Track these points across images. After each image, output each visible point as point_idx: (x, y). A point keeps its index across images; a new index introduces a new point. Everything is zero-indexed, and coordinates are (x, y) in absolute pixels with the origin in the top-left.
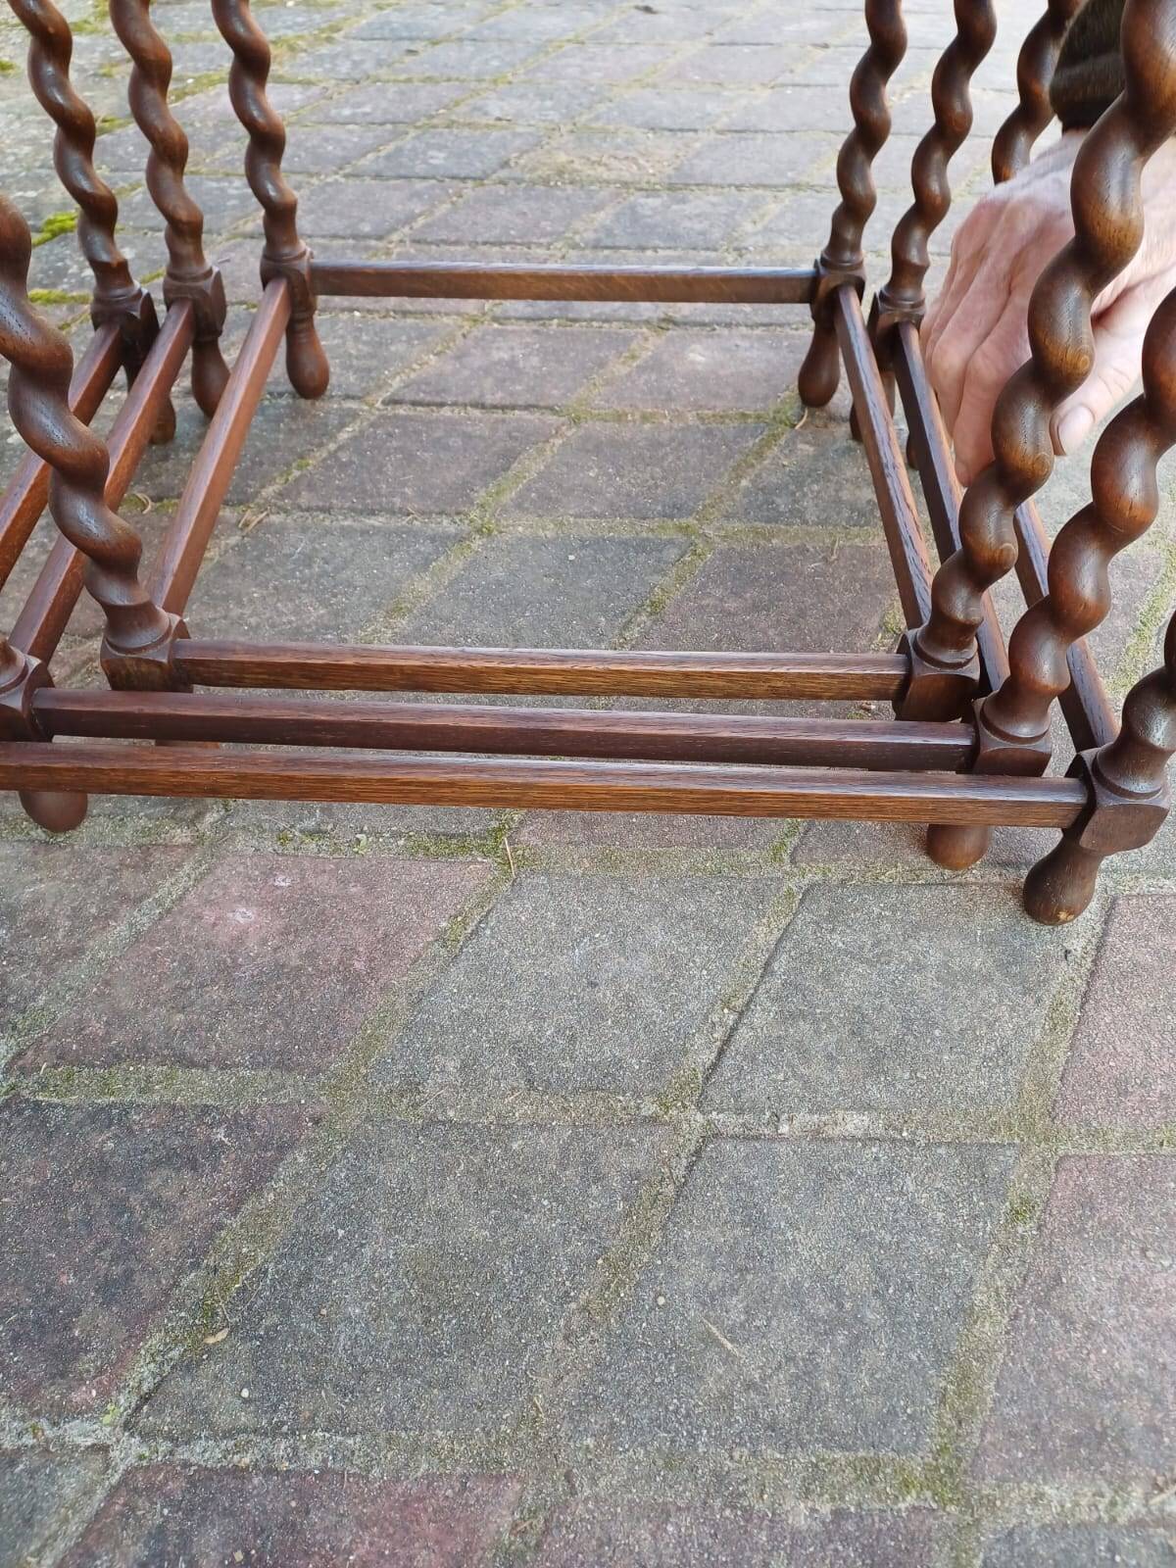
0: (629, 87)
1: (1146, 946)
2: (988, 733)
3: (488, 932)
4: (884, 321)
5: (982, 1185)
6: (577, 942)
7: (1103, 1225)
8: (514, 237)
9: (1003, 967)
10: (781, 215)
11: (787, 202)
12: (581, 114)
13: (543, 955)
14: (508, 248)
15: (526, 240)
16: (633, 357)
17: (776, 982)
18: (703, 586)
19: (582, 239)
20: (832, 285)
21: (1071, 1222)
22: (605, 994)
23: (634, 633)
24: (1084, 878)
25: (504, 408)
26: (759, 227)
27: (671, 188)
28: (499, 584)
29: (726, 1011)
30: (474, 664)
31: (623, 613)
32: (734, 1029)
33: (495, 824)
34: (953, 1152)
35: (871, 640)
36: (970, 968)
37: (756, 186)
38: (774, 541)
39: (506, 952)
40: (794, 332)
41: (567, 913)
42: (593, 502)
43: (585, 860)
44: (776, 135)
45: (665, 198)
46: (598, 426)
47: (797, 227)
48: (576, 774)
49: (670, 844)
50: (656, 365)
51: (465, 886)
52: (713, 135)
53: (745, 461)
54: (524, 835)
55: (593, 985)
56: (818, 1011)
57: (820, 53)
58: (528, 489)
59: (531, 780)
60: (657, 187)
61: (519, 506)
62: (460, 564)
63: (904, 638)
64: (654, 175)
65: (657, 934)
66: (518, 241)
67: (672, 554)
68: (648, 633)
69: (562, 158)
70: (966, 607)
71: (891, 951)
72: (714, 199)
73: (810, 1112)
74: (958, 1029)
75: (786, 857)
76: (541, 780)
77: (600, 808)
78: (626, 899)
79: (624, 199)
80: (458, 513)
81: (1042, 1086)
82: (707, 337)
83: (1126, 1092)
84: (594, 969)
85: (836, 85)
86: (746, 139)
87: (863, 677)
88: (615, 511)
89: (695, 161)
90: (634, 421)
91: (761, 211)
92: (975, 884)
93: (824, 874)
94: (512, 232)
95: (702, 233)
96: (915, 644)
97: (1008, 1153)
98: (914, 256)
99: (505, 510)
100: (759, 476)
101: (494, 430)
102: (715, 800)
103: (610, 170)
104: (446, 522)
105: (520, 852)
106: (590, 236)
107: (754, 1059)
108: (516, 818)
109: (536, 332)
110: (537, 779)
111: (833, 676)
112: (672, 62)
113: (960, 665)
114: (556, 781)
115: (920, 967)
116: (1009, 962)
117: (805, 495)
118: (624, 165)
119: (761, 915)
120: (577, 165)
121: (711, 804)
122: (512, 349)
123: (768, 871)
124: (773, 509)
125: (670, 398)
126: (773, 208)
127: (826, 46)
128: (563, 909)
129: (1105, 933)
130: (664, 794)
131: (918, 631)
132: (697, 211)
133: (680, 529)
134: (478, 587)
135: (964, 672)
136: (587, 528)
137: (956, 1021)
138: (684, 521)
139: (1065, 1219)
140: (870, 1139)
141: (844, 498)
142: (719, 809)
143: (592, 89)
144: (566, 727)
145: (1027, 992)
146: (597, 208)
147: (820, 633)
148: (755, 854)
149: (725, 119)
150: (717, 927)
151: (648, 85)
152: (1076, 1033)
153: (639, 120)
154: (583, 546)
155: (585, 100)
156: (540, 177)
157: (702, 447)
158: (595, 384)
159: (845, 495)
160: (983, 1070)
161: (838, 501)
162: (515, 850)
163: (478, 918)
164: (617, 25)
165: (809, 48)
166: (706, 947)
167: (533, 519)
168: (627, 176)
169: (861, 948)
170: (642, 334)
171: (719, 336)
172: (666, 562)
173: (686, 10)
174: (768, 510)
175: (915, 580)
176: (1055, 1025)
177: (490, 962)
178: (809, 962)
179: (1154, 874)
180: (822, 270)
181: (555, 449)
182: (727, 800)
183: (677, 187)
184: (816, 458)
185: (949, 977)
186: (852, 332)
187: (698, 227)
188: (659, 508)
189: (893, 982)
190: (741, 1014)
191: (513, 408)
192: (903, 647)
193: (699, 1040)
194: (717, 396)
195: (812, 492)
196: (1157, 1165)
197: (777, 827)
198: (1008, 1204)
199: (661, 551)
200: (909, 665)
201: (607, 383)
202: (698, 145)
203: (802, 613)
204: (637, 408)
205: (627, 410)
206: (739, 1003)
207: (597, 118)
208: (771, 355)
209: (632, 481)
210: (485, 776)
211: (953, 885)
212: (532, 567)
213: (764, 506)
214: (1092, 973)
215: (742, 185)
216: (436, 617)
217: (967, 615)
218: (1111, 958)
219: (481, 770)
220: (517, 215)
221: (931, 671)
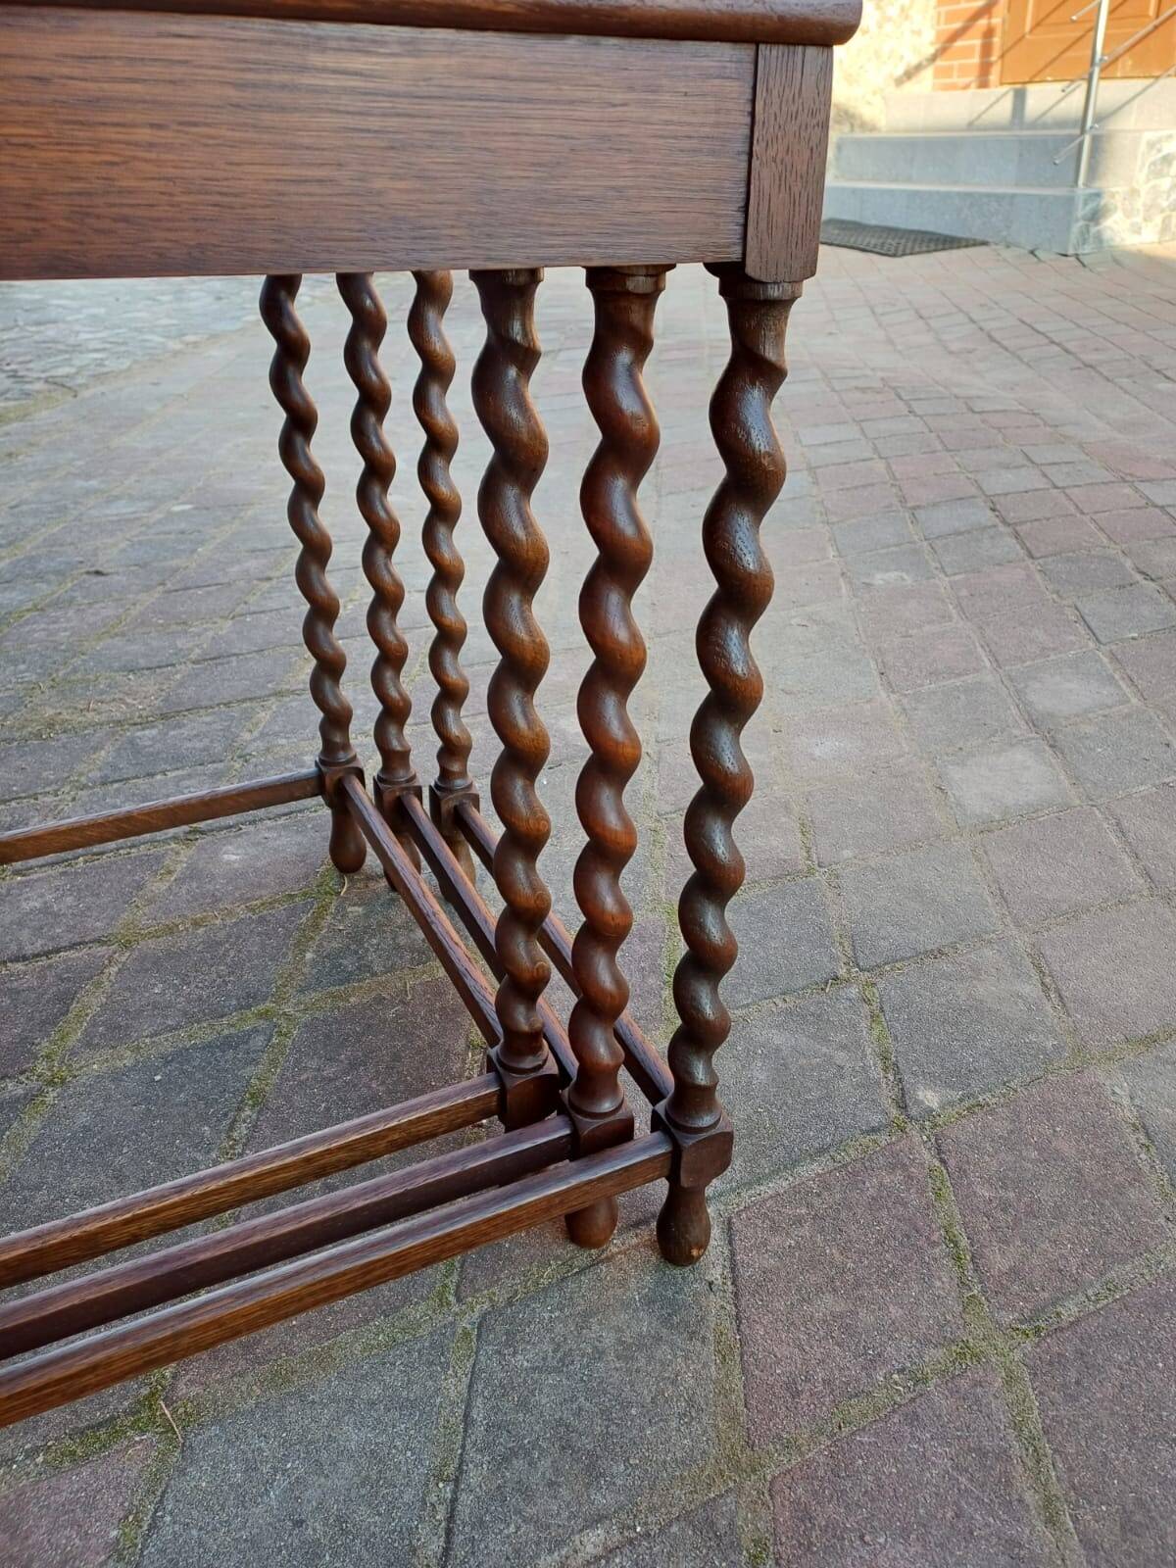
0: (99, 639)
1: (767, 1250)
2: (580, 1117)
3: (168, 1519)
4: (388, 797)
5: (718, 1545)
6: (269, 1483)
7: (824, 1530)
8: (17, 792)
9: (666, 1321)
10: (274, 719)
11: (274, 707)
12: (57, 670)
13: (237, 1516)
14: (13, 804)
15: (31, 792)
16: (170, 872)
17: (478, 1432)
18: (298, 1062)
19: (89, 779)
20: (336, 778)
21: (799, 1541)
22: (315, 1529)
23: (242, 1130)
24: (697, 1213)
25: (47, 954)
26: (256, 734)
27: (164, 717)
28: (86, 1129)
29: (441, 1485)
30: (87, 1228)
31: (226, 1115)
32: (454, 1500)
33: (145, 1391)
34: (684, 1524)
35: (464, 1061)
36: (640, 1334)
37: (244, 701)
38: (352, 1000)
39: (194, 1532)
40: (314, 814)
41: (250, 1455)
42: (166, 1017)
43: (254, 1387)
44: (249, 656)
45: (161, 727)
46: (151, 943)
47: (289, 727)
48: (225, 1302)
49: (337, 1332)
50: (193, 874)
51: (128, 1478)
52: (190, 666)
53: (305, 936)
54: (182, 1389)
55: (299, 1523)
56: (526, 1442)
57: (266, 585)
58: (94, 1024)
59: (180, 1327)
60: (151, 719)
61: (89, 1045)
62: (37, 1123)
63: (489, 1059)
64: (144, 709)
65: (352, 1436)
66: (23, 795)
67: (259, 1041)
68: (255, 1126)
69: (50, 712)
70: (528, 1019)
71: (570, 1350)
72: (208, 719)
73: (550, 1551)
74: (649, 1400)
75: (452, 1298)
76: (192, 1322)
77: (259, 1327)
78: (308, 1412)
79: (121, 735)
80: (22, 1073)
81: (733, 1418)
82: (235, 837)
83: (797, 1392)
84: (296, 1505)
85: (288, 608)
86: (222, 664)
87: (466, 1104)
88: (191, 1018)
89: (181, 691)
90: (187, 929)
91: (254, 721)
92: (619, 1253)
93: (491, 1300)
94: (15, 788)
95: (205, 749)
96: (498, 1059)
97: (728, 1501)
98: (396, 745)
99: (73, 1053)
100: (320, 945)
101: (42, 976)
102: (369, 1272)
103: (99, 714)
104: (10, 1086)
105: (181, 1410)
106: (96, 774)
107: (482, 1522)
108: (168, 1374)
109: (64, 874)
110: (186, 1324)
111: (440, 1113)
112: (134, 612)
113: (540, 1067)
114: (207, 1318)
115: (599, 1354)
116: (669, 1314)
117: (367, 950)
118: (113, 706)
119: (445, 1366)
120: (65, 716)
121: (368, 1277)
122: (42, 896)
123: (440, 1320)
124: (343, 971)
125: (216, 900)
126: (264, 716)
127: (269, 579)
128: (244, 1453)
129: (733, 1254)
130: (318, 1286)
131: (497, 1048)
132: (195, 732)
133: (260, 1016)
134: (64, 1141)
135: (546, 1071)
136: (166, 1044)
137: (646, 1392)
138: (261, 1007)
139: (794, 1542)
140: (610, 1552)
141: (402, 943)
142: (375, 1280)
143: (63, 647)
144: (202, 1257)
145: (692, 1335)
146: (95, 749)
147: (418, 1069)
148: (422, 1307)
149: (197, 651)
150: (408, 1399)
151: (116, 635)
152: (742, 1355)
153: (116, 665)
154: (167, 1063)
155: (57, 657)
156: (30, 733)
157: (259, 934)
158: (137, 907)
159: (402, 941)
160: (682, 1429)
161: (397, 947)
162: (174, 1412)
163: (151, 1507)
164: (72, 590)
165: (255, 582)
166: (403, 1426)
167: (107, 1053)
168: (118, 716)
169: (544, 1359)
170: (172, 849)
171: (246, 833)
172: (255, 1051)
173: (136, 568)
174: (338, 973)
175: (482, 1004)
176: (724, 1357)
177: (179, 1554)
178: (503, 1396)
179: (749, 1185)
180: (323, 768)
181: (112, 978)
182: (381, 1267)
183: (168, 715)
184: (366, 916)
185: (626, 1351)
186: (365, 813)
187: (199, 745)
188: (234, 1002)
189: (582, 1380)
190: (457, 1481)
191: (58, 951)
192: (490, 1066)
193: (424, 1530)
194: (260, 886)
195: (372, 946)
196: (843, 1449)
197: (435, 1273)
198: (744, 1553)
199: (247, 1043)
200: (500, 1080)
201: (150, 902)
202: (178, 677)
203: (396, 1057)
204: (185, 916)
205: (178, 921)
206: (451, 1470)
207: (75, 671)
208: (299, 838)
209: (200, 985)
210: (129, 1343)
211: (602, 1261)
212: (118, 1100)
213: (335, 972)
214: (736, 1295)
215: (230, 703)
216: (23, 1188)
217: (530, 1025)
218: (745, 1273)
219: (123, 1338)
220: (17, 772)
221: (520, 1080)
